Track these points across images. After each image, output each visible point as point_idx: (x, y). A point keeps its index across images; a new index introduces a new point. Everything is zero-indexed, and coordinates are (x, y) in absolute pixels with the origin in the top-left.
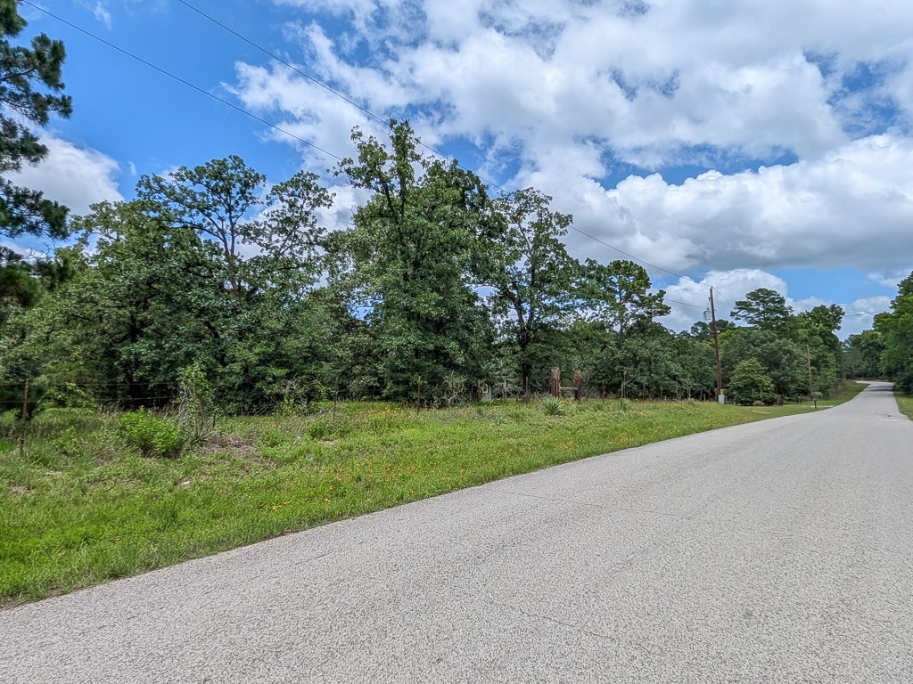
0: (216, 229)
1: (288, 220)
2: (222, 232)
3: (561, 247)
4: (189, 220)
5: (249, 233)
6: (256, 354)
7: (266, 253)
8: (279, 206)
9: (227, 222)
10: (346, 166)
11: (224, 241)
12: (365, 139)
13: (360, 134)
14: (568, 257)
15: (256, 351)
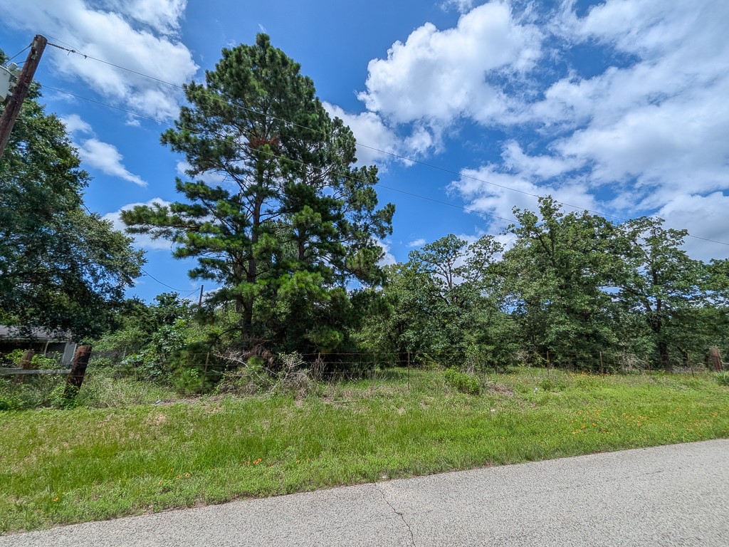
0: (442, 271)
1: (477, 262)
2: (445, 272)
3: (681, 253)
4: (429, 269)
5: (458, 272)
6: (475, 337)
7: (466, 280)
8: (472, 255)
9: (448, 267)
10: (511, 229)
11: (447, 277)
12: (522, 212)
13: (518, 210)
14: (690, 261)
15: (475, 335)
